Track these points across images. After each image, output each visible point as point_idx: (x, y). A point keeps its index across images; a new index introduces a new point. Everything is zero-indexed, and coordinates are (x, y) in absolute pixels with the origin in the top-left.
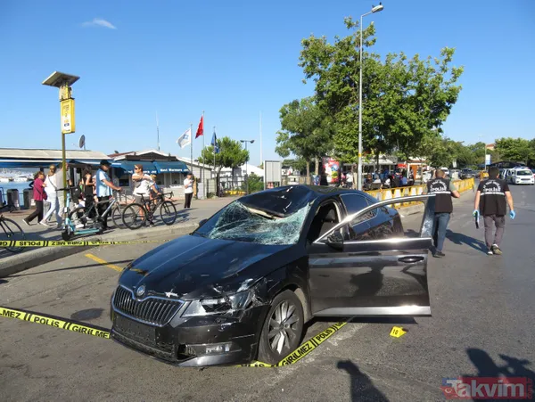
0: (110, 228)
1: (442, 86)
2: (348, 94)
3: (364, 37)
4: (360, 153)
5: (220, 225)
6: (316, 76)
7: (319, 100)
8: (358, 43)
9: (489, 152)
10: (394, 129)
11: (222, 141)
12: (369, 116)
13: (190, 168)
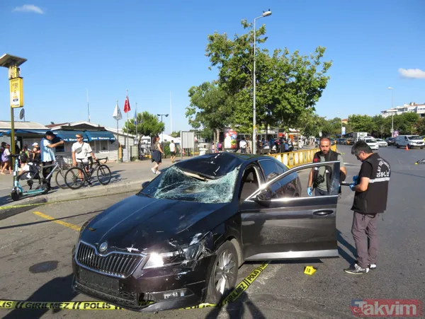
0: (53, 188)
1: (315, 76)
2: (245, 78)
3: (257, 35)
4: (254, 125)
5: (163, 186)
6: (219, 64)
7: (222, 83)
8: (252, 40)
9: (344, 125)
10: (279, 107)
11: (142, 114)
12: (260, 96)
13: (116, 136)
